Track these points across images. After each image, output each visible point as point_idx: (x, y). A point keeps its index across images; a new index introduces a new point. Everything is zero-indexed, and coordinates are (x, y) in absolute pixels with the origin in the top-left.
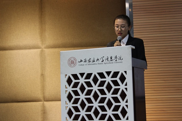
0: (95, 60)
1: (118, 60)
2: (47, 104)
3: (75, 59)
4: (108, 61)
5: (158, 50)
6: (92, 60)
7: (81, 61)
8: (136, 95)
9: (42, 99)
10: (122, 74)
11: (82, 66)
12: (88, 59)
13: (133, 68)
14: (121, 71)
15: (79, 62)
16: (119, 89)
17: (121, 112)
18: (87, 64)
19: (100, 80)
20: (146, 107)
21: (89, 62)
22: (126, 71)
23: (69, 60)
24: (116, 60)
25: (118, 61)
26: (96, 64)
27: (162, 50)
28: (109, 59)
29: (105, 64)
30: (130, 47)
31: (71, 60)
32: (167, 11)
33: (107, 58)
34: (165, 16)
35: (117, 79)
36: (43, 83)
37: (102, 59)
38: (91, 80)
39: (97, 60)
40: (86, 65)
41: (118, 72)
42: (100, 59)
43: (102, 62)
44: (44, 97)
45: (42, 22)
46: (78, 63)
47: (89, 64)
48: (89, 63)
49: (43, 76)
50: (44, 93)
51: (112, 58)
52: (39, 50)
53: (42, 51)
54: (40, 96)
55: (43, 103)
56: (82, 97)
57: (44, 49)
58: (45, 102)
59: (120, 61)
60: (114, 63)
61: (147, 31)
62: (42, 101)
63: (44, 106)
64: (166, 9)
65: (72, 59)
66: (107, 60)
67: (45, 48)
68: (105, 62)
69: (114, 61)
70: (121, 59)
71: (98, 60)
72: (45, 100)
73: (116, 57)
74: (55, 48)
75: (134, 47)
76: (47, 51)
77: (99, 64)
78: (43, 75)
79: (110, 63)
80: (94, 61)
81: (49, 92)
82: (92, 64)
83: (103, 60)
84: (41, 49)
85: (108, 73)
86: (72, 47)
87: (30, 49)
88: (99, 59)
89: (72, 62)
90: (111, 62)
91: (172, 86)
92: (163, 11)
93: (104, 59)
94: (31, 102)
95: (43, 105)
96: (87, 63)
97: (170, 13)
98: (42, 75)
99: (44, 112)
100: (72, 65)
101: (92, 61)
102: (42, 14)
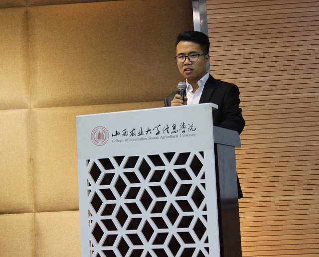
0: (144, 132)
1: (186, 130)
2: (42, 217)
3: (105, 130)
4: (168, 133)
5: (258, 108)
6: (137, 132)
7: (117, 134)
8: (221, 197)
9: (31, 207)
10: (195, 157)
11: (119, 143)
12: (129, 130)
13: (215, 145)
14: (194, 152)
15: (113, 136)
16: (190, 185)
17: (195, 229)
18: (129, 140)
19: (154, 168)
20: (241, 220)
21: (133, 134)
22: (203, 152)
23: (94, 132)
24: (184, 131)
25: (187, 133)
26: (146, 139)
27: (266, 107)
28: (171, 129)
29: (163, 138)
30: (209, 107)
31: (97, 133)
32: (274, 31)
33: (166, 127)
34: (270, 41)
35: (187, 166)
36: (33, 175)
37: (156, 129)
38: (136, 170)
39: (147, 131)
40: (126, 140)
41: (188, 154)
42: (152, 130)
43: (157, 134)
44: (36, 205)
45: (29, 56)
46: (111, 138)
47: (133, 140)
48: (132, 137)
49: (34, 163)
50: (35, 197)
51: (175, 126)
52: (24, 111)
53: (30, 113)
54: (28, 202)
55: (34, 216)
56: (120, 201)
57: (34, 109)
58: (38, 214)
59: (191, 132)
60: (179, 136)
61: (237, 71)
62: (31, 212)
63: (35, 222)
64: (273, 27)
65: (100, 130)
66: (166, 131)
67: (36, 107)
68: (163, 135)
69: (180, 133)
70: (194, 129)
71: (149, 132)
72: (38, 210)
73: (183, 126)
74: (56, 106)
75: (216, 107)
76: (41, 113)
77: (150, 138)
78: (33, 160)
79: (171, 137)
80: (141, 134)
81: (47, 193)
82: (137, 139)
83: (159, 132)
84: (27, 109)
85: (169, 156)
86: (89, 105)
87: (7, 109)
88: (150, 130)
89: (99, 137)
90: (174, 134)
91: (287, 178)
92: (266, 31)
93: (160, 129)
94: (9, 213)
95: (35, 219)
96: (128, 137)
97: (281, 35)
98: (31, 160)
99: (36, 233)
100: (100, 141)
101: (137, 134)
102: (28, 41)
